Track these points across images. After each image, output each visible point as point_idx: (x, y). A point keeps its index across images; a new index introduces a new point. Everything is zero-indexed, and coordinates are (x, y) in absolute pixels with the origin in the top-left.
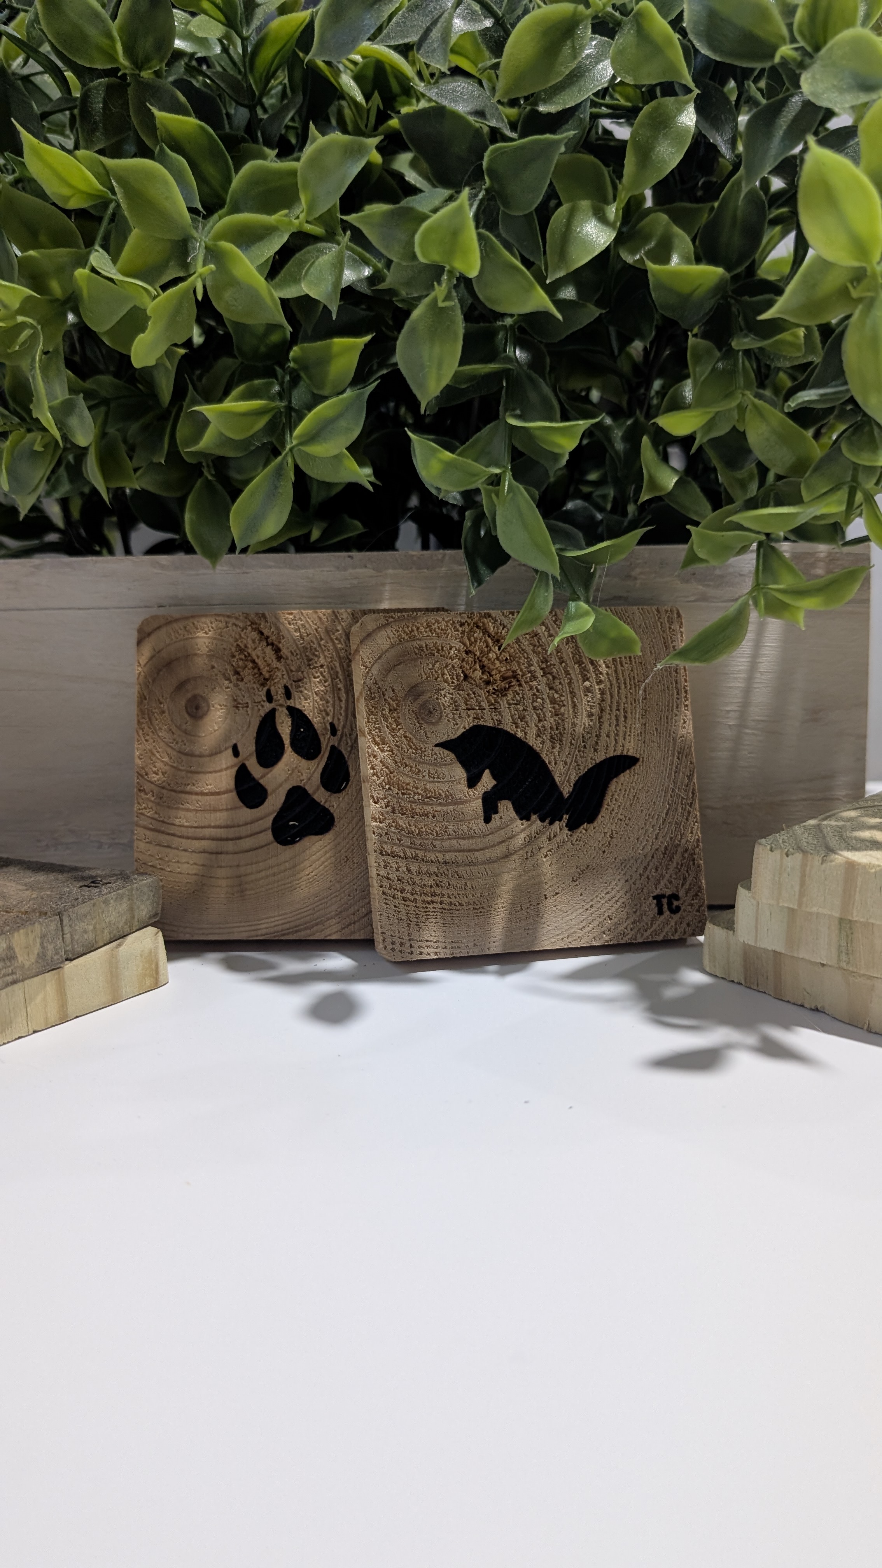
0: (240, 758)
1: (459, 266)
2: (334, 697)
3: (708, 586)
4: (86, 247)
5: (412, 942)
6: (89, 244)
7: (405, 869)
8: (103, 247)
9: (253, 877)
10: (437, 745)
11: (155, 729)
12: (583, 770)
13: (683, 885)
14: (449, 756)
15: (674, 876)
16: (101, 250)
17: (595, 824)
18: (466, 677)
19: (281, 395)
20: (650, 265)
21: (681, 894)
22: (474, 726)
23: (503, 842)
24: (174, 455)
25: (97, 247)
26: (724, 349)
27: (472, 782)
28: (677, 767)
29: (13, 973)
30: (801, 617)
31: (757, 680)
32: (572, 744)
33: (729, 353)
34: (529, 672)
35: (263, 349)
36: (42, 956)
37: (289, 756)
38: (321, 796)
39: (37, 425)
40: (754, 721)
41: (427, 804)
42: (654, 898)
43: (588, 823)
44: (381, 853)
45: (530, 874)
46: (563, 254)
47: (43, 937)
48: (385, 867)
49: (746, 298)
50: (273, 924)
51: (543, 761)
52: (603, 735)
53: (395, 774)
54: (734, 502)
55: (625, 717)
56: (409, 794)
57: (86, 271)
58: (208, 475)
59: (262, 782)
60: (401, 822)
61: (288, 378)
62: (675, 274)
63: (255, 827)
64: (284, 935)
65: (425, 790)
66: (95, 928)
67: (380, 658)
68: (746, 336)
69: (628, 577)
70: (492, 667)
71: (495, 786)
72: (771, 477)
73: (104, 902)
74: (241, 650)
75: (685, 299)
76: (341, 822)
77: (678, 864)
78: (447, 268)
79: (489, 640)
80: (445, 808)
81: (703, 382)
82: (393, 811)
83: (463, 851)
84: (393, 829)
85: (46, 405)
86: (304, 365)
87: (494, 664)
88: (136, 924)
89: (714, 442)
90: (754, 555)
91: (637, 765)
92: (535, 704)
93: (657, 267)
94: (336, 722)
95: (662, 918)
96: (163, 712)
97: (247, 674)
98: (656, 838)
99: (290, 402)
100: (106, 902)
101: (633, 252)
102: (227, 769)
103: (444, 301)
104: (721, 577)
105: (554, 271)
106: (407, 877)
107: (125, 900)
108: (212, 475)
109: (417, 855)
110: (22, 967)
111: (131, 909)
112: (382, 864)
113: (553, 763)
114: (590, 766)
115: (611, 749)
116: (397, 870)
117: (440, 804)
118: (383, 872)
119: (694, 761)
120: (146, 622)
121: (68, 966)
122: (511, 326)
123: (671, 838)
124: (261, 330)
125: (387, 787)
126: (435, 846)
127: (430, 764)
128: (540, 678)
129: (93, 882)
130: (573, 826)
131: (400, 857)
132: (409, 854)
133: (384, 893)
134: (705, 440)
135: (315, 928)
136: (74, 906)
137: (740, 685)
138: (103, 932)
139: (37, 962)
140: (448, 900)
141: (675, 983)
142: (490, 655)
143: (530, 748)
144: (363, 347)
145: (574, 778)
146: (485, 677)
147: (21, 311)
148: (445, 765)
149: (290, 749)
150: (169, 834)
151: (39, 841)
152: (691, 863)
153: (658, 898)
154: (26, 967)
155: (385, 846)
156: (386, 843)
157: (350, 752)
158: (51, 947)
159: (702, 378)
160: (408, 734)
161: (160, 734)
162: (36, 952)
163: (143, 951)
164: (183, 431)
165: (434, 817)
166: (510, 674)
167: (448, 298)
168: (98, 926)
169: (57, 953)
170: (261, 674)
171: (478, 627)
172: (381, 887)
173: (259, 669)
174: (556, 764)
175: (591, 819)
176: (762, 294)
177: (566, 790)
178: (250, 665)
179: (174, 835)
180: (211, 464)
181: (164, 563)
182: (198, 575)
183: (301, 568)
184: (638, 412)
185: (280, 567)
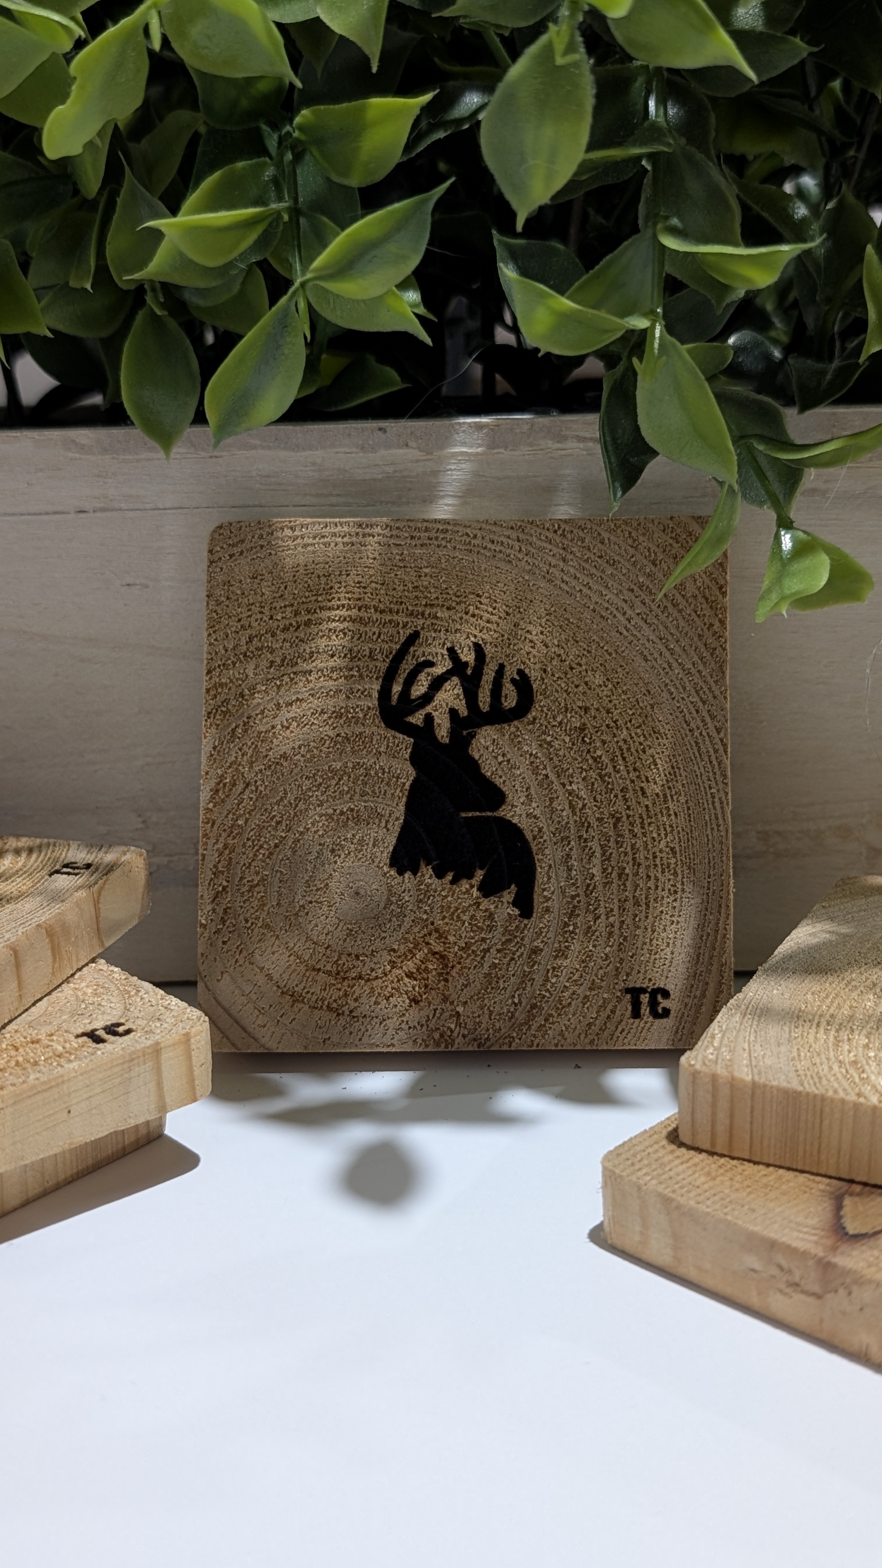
108: (160, 306)
164: (116, 244)
181: (84, 441)
182: (138, 461)
183: (304, 449)
184: (844, 187)
185: (270, 448)
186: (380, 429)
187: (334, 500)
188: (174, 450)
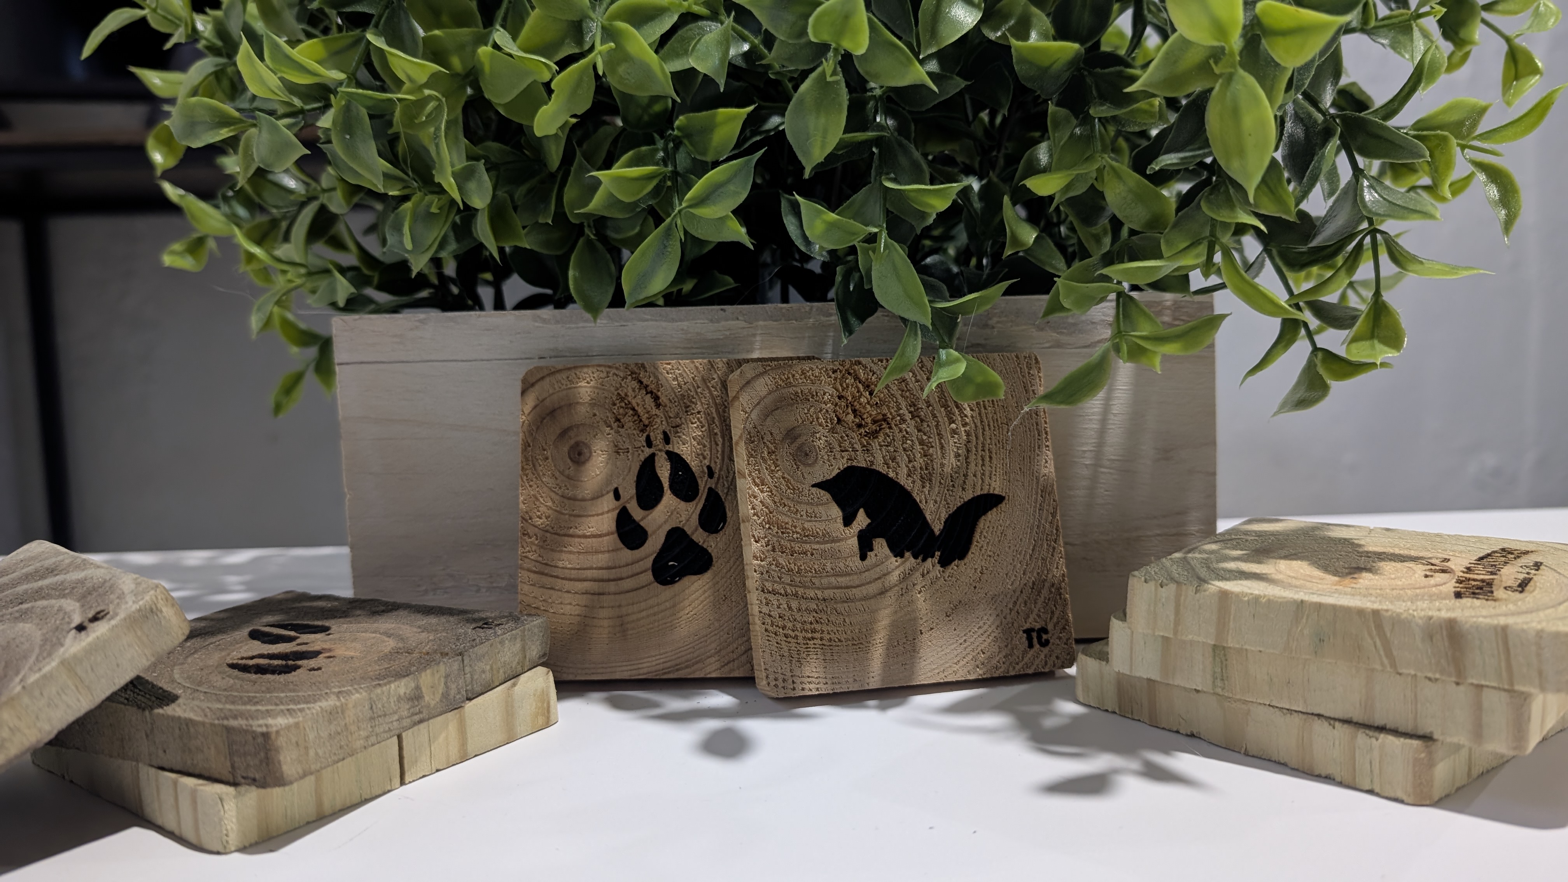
0: (622, 501)
1: (847, 44)
2: (711, 441)
3: (1061, 333)
4: (485, 27)
5: (794, 679)
6: (488, 23)
7: (786, 606)
8: (503, 26)
9: (634, 617)
10: (813, 486)
11: (539, 475)
12: (953, 509)
13: (1051, 618)
14: (826, 496)
15: (1042, 610)
16: (502, 30)
17: (966, 560)
18: (839, 421)
19: (665, 161)
20: (1014, 42)
21: (1050, 627)
22: (848, 467)
23: (879, 578)
24: (560, 216)
25: (498, 27)
26: (1081, 116)
27: (848, 521)
28: (1040, 505)
29: (420, 712)
30: (1157, 361)
31: (1111, 422)
32: (940, 483)
33: (1086, 120)
34: (899, 415)
35: (646, 118)
36: (445, 696)
37: (669, 499)
38: (699, 536)
39: (440, 190)
40: (1109, 460)
41: (806, 542)
42: (1024, 631)
43: (960, 559)
44: (763, 591)
45: (906, 610)
46: (934, 33)
47: (447, 676)
48: (767, 604)
49: (1098, 70)
50: (654, 663)
51: (915, 500)
52: (971, 475)
53: (775, 513)
54: (1091, 256)
55: (991, 457)
56: (788, 533)
57: (489, 49)
58: (590, 233)
59: (642, 524)
60: (781, 561)
61: (671, 145)
62: (1035, 49)
63: (637, 568)
64: (665, 673)
65: (804, 529)
66: (492, 668)
67: (758, 404)
68: (1102, 105)
69: (986, 326)
70: (863, 410)
71: (869, 525)
72: (1125, 232)
73: (500, 643)
74: (622, 399)
75: (1044, 71)
76: (719, 561)
77: (1045, 598)
78: (834, 45)
79: (860, 386)
80: (822, 546)
81: (1063, 146)
82: (774, 550)
83: (841, 588)
84: (773, 567)
85: (449, 170)
86: (688, 133)
87: (864, 407)
88: (527, 664)
89: (1072, 202)
90: (1114, 304)
91: (1004, 503)
92: (905, 446)
93: (1020, 43)
94: (713, 465)
95: (1032, 652)
96: (547, 458)
97: (628, 420)
98: (1024, 574)
99: (675, 167)
100: (502, 643)
101: (995, 30)
102: (608, 512)
103: (831, 76)
104: (1075, 324)
105: (927, 48)
106: (788, 614)
107: (518, 640)
108: (594, 235)
109: (797, 592)
110: (428, 706)
111: (523, 649)
112: (764, 601)
113: (924, 502)
114: (959, 504)
115: (978, 488)
116: (779, 607)
117: (818, 543)
118: (765, 610)
119: (1057, 498)
120: (529, 373)
121: (469, 705)
122: (880, 96)
123: (1038, 573)
124: (646, 101)
125: (767, 526)
126: (814, 584)
127: (808, 504)
128: (909, 421)
129: (486, 624)
130: (945, 563)
131: (781, 594)
132: (789, 591)
133: (766, 630)
134: (1063, 200)
135: (696, 667)
136: (473, 647)
137: (1095, 426)
138: (498, 672)
139: (441, 701)
140: (828, 637)
141: (1052, 713)
142: (862, 400)
143: (902, 488)
144: (745, 116)
145: (944, 516)
146: (857, 421)
147: (426, 85)
148: (822, 504)
149: (669, 492)
150: (552, 576)
151: (419, 586)
152: (1058, 597)
153: (1028, 632)
154: (432, 706)
155: (766, 584)
156: (767, 580)
157: (727, 494)
158: (453, 686)
159: (1062, 143)
160: (786, 475)
161: (544, 480)
162: (440, 692)
163: (536, 690)
164: (570, 193)
165: (812, 554)
166: (880, 417)
167: (834, 73)
168: (494, 667)
169: (459, 693)
170: (641, 420)
171: (849, 374)
172: (764, 624)
173: (639, 416)
174: (926, 502)
175: (962, 556)
176: (1113, 66)
177: (937, 528)
178: (631, 412)
179: (557, 577)
180: (592, 224)
181: (545, 316)
182: (578, 328)
183: (677, 321)
184: (991, 173)
185: (656, 321)
186: (722, 310)
187: (694, 351)
188: (598, 321)
